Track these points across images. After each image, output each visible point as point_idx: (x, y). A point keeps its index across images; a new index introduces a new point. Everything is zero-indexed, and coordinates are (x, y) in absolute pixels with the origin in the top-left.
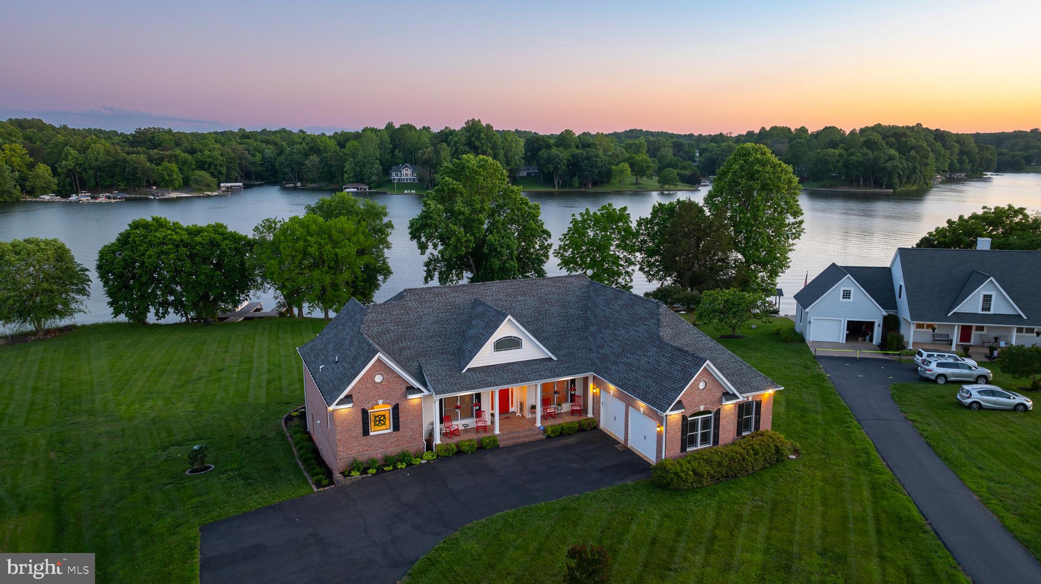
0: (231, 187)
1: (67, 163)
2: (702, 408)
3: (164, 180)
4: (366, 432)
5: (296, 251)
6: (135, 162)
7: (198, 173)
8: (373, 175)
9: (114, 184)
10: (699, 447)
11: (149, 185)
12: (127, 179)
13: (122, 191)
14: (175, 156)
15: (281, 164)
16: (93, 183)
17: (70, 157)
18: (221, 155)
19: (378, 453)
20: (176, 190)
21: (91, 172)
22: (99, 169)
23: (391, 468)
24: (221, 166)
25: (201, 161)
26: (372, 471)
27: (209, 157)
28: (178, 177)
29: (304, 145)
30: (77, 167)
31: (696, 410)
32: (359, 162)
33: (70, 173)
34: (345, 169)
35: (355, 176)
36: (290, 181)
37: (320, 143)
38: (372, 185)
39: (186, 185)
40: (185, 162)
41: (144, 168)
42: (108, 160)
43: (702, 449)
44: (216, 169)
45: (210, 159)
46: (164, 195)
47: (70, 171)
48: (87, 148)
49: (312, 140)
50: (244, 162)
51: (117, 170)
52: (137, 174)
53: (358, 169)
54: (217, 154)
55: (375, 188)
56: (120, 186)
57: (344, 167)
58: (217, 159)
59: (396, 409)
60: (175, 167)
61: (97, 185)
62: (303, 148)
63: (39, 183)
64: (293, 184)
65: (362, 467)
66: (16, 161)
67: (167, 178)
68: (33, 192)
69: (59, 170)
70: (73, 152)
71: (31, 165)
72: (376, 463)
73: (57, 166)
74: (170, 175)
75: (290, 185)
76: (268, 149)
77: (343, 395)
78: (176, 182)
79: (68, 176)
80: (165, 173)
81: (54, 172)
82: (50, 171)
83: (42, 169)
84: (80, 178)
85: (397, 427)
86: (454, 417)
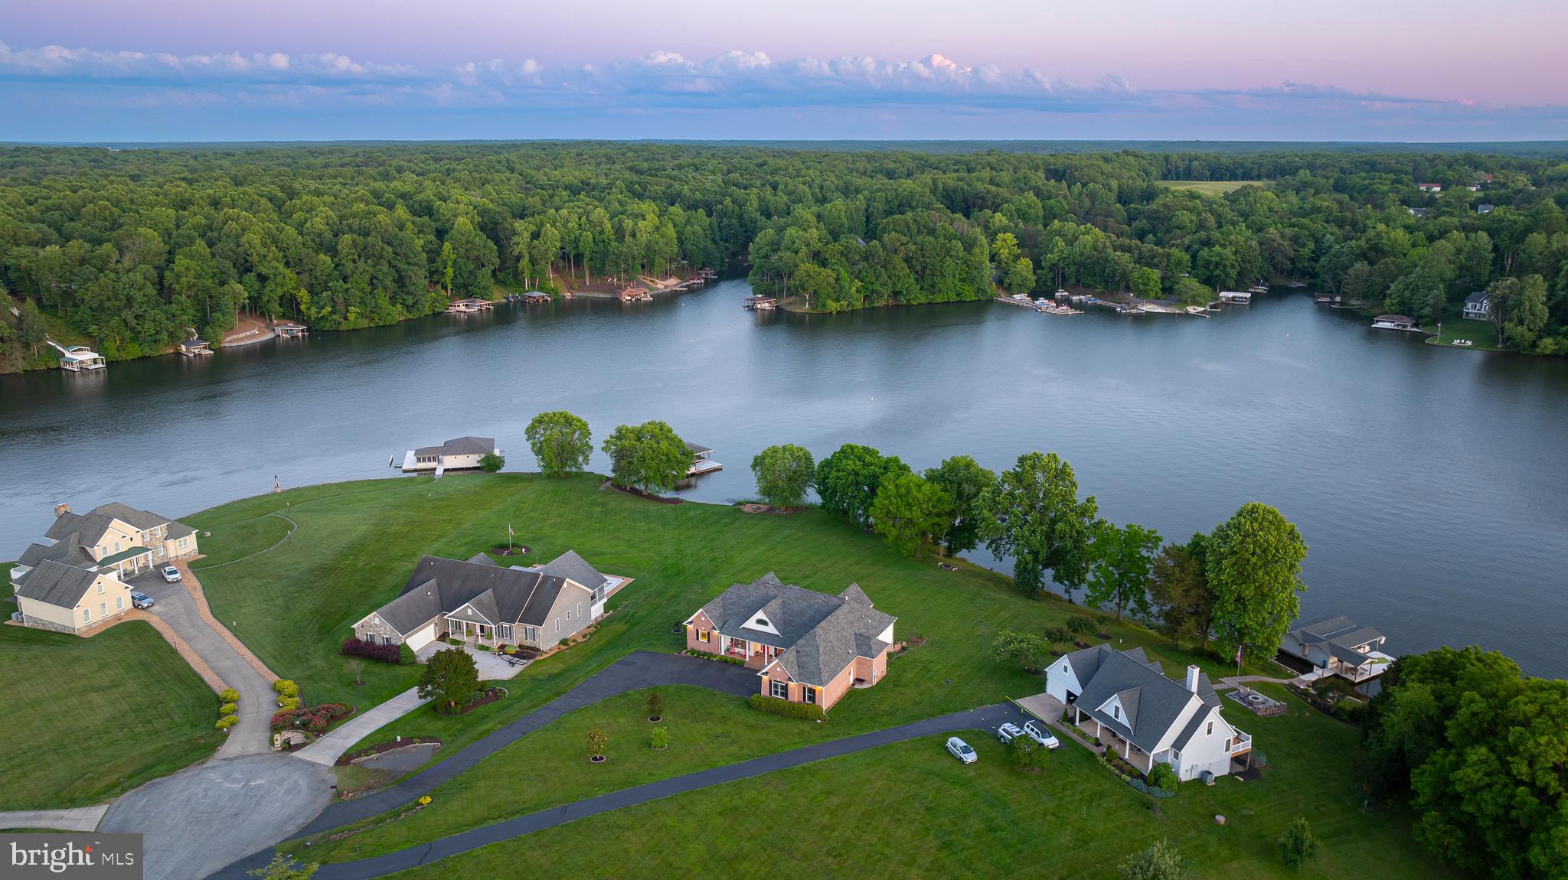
0: (1234, 298)
1: (1052, 256)
2: (779, 680)
3: (1138, 289)
4: (698, 639)
6: (1116, 263)
7: (1185, 281)
8: (1427, 305)
9: (1091, 286)
11: (1128, 289)
12: (1107, 281)
13: (1097, 296)
14: (1169, 255)
16: (1074, 279)
17: (1056, 249)
18: (1236, 253)
19: (702, 649)
20: (1156, 300)
21: (1073, 268)
22: (1080, 265)
23: (702, 657)
24: (1233, 266)
25: (1206, 261)
26: (695, 655)
27: (1218, 254)
28: (1157, 286)
30: (1061, 262)
31: (776, 680)
32: (1411, 283)
33: (1053, 267)
34: (1389, 292)
35: (1402, 303)
38: (1420, 321)
39: (1168, 291)
40: (1179, 263)
41: (1124, 272)
42: (1093, 254)
43: (780, 698)
44: (1225, 269)
45: (1218, 258)
47: (1054, 265)
48: (1076, 239)
50: (1278, 257)
51: (1097, 270)
52: (1117, 275)
53: (1407, 294)
54: (1228, 252)
55: (1425, 325)
56: (1097, 288)
57: (1388, 288)
58: (1226, 259)
59: (709, 633)
60: (1156, 274)
61: (1078, 281)
63: (1017, 280)
64: (1331, 297)
65: (693, 651)
66: (1004, 253)
67: (1141, 287)
68: (1009, 290)
69: (1043, 264)
70: (1061, 244)
71: (1017, 258)
72: (699, 652)
73: (1042, 258)
74: (1146, 284)
75: (1325, 300)
76: (1332, 234)
77: (689, 620)
78: (1152, 294)
79: (1051, 270)
80: (1140, 281)
81: (1037, 265)
82: (1031, 266)
83: (1025, 265)
84: (1063, 274)
85: (709, 641)
86: (736, 646)
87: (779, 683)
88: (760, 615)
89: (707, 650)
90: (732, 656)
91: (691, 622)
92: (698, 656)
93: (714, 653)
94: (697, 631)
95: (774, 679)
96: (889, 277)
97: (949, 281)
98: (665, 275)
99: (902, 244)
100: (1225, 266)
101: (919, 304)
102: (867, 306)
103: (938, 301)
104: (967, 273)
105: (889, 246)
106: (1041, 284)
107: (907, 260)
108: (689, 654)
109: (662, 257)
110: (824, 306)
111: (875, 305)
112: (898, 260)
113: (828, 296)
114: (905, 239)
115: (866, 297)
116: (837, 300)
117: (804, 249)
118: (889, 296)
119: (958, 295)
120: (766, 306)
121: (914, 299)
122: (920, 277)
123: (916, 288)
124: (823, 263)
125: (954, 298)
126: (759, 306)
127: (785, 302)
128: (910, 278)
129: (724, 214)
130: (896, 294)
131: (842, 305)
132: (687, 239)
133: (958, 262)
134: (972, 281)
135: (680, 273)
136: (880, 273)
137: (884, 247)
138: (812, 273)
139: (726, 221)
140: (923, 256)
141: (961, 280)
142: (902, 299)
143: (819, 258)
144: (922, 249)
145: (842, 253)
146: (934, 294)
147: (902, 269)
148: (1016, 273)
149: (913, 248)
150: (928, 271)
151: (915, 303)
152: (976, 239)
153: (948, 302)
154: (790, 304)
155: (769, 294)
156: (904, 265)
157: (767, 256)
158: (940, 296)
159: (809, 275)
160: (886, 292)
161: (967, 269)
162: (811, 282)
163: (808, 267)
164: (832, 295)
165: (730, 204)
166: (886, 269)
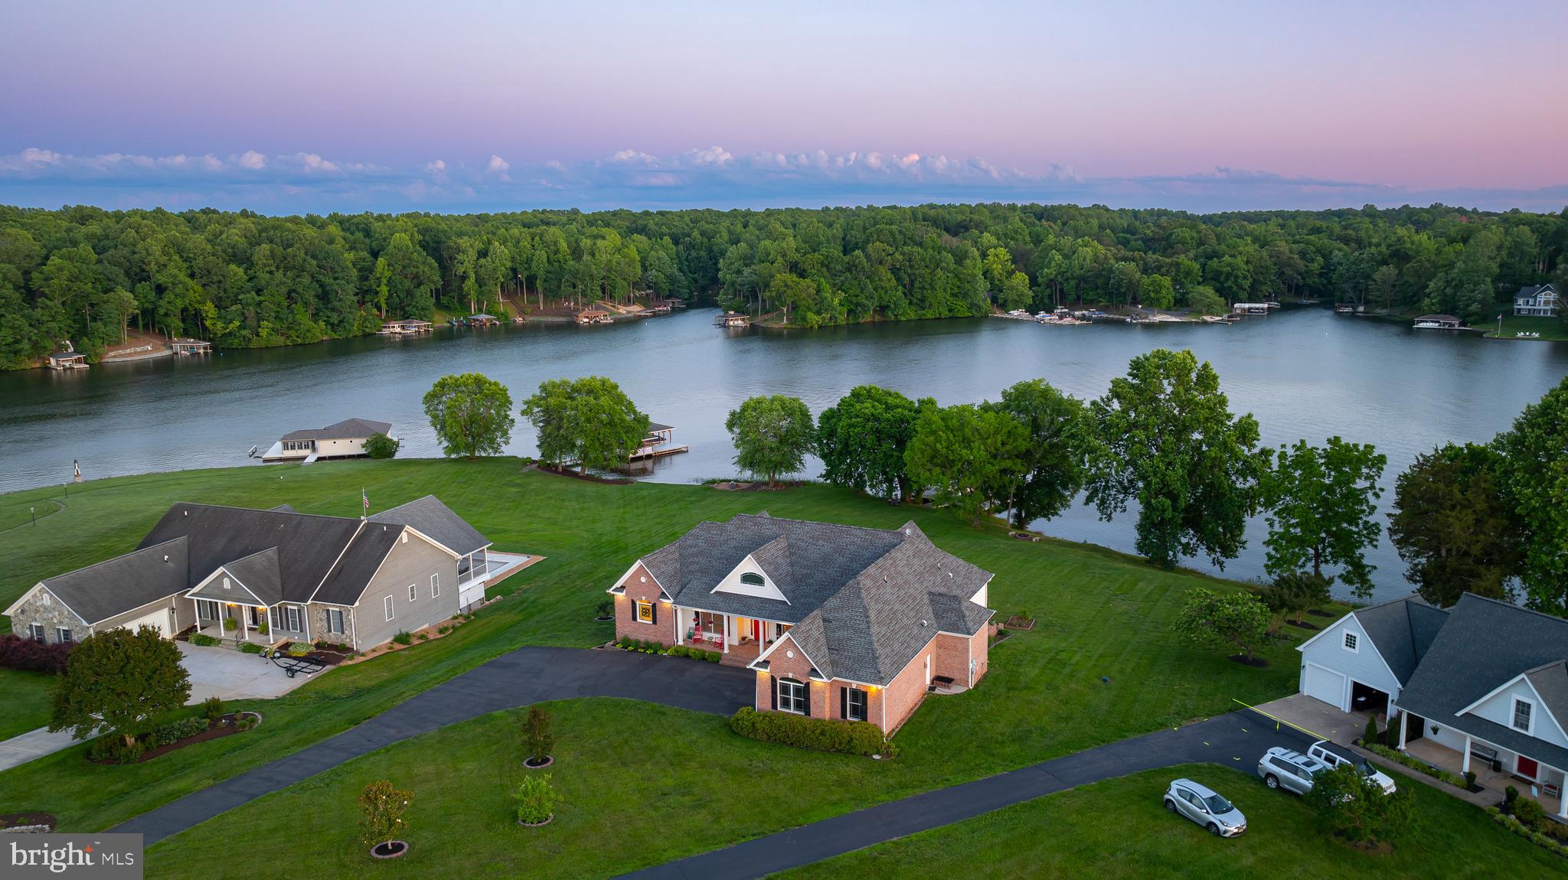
0: (1249, 309)
1: (1049, 271)
2: (790, 676)
3: (1149, 298)
4: (634, 618)
6: (1121, 272)
7: (1201, 288)
8: (1475, 301)
9: (1094, 300)
10: (792, 711)
11: (1135, 301)
12: (1111, 294)
13: (1105, 309)
14: (1177, 265)
15: (1341, 276)
16: (1073, 296)
17: (1053, 264)
18: (1247, 262)
19: (642, 637)
20: (1168, 310)
21: (1073, 283)
22: (1082, 279)
23: (642, 651)
24: (1245, 278)
25: (1217, 271)
26: (630, 648)
27: (1229, 265)
28: (1168, 292)
29: (1383, 248)
30: (1059, 277)
31: (785, 675)
32: (1453, 279)
33: (1051, 283)
34: (1427, 291)
35: (1441, 302)
36: (1351, 303)
37: (1409, 245)
38: (1468, 319)
39: (1181, 303)
40: (1188, 273)
41: (1130, 281)
42: (1094, 267)
43: (794, 714)
44: (1236, 281)
45: (1228, 269)
46: (1147, 318)
47: (1051, 280)
48: (1074, 253)
49: (1399, 240)
50: (1288, 271)
51: (1100, 282)
52: (1122, 287)
53: (1449, 291)
54: (1240, 261)
55: (1473, 323)
56: (1100, 302)
57: (1427, 286)
58: (1239, 269)
59: (654, 606)
60: (1167, 281)
61: (1078, 298)
62: (1380, 253)
63: (1012, 296)
64: (1353, 308)
65: (627, 642)
66: (997, 269)
67: (1152, 295)
68: (1004, 306)
69: (1040, 280)
70: (1058, 257)
71: (1011, 273)
72: (637, 643)
73: (1038, 274)
74: (1157, 292)
75: (1347, 310)
76: (1340, 250)
77: (618, 584)
78: (1165, 302)
79: (1048, 286)
80: (1151, 288)
81: (1033, 282)
82: (1027, 281)
83: (1021, 279)
84: (1061, 290)
85: (655, 622)
86: (706, 629)
87: (792, 684)
88: (749, 565)
89: (652, 639)
90: (698, 646)
91: (623, 588)
92: (635, 650)
93: (665, 642)
94: (634, 603)
95: (782, 675)
96: (875, 289)
97: (940, 294)
98: (628, 301)
99: (889, 255)
100: (1237, 277)
101: (908, 320)
102: (851, 321)
103: (929, 316)
104: (959, 287)
105: (874, 256)
106: (1037, 302)
107: (894, 270)
108: (619, 646)
109: (624, 279)
110: (804, 319)
111: (861, 320)
112: (884, 272)
113: (809, 309)
114: (891, 250)
115: (850, 312)
116: (819, 313)
117: (780, 259)
118: (875, 311)
119: (950, 311)
120: (740, 323)
121: (902, 314)
122: (909, 292)
123: (904, 303)
124: (802, 274)
125: (945, 313)
126: (731, 323)
127: (759, 320)
128: (897, 290)
129: (692, 246)
130: (883, 309)
131: (824, 318)
132: (651, 265)
133: (949, 275)
134: (965, 295)
135: (643, 301)
136: (866, 284)
137: (868, 257)
138: (790, 283)
139: (694, 254)
140: (911, 267)
141: (954, 295)
142: (890, 313)
143: (794, 268)
144: (910, 260)
145: (822, 264)
146: (924, 309)
147: (889, 280)
148: (1012, 288)
149: (901, 258)
150: (917, 284)
151: (903, 319)
152: (967, 252)
153: (939, 319)
154: (766, 320)
155: (740, 311)
156: (889, 275)
157: (739, 272)
158: (931, 311)
159: (786, 285)
160: (871, 305)
161: (958, 283)
162: (789, 292)
163: (783, 277)
164: (812, 307)
165: (699, 236)
166: (872, 281)
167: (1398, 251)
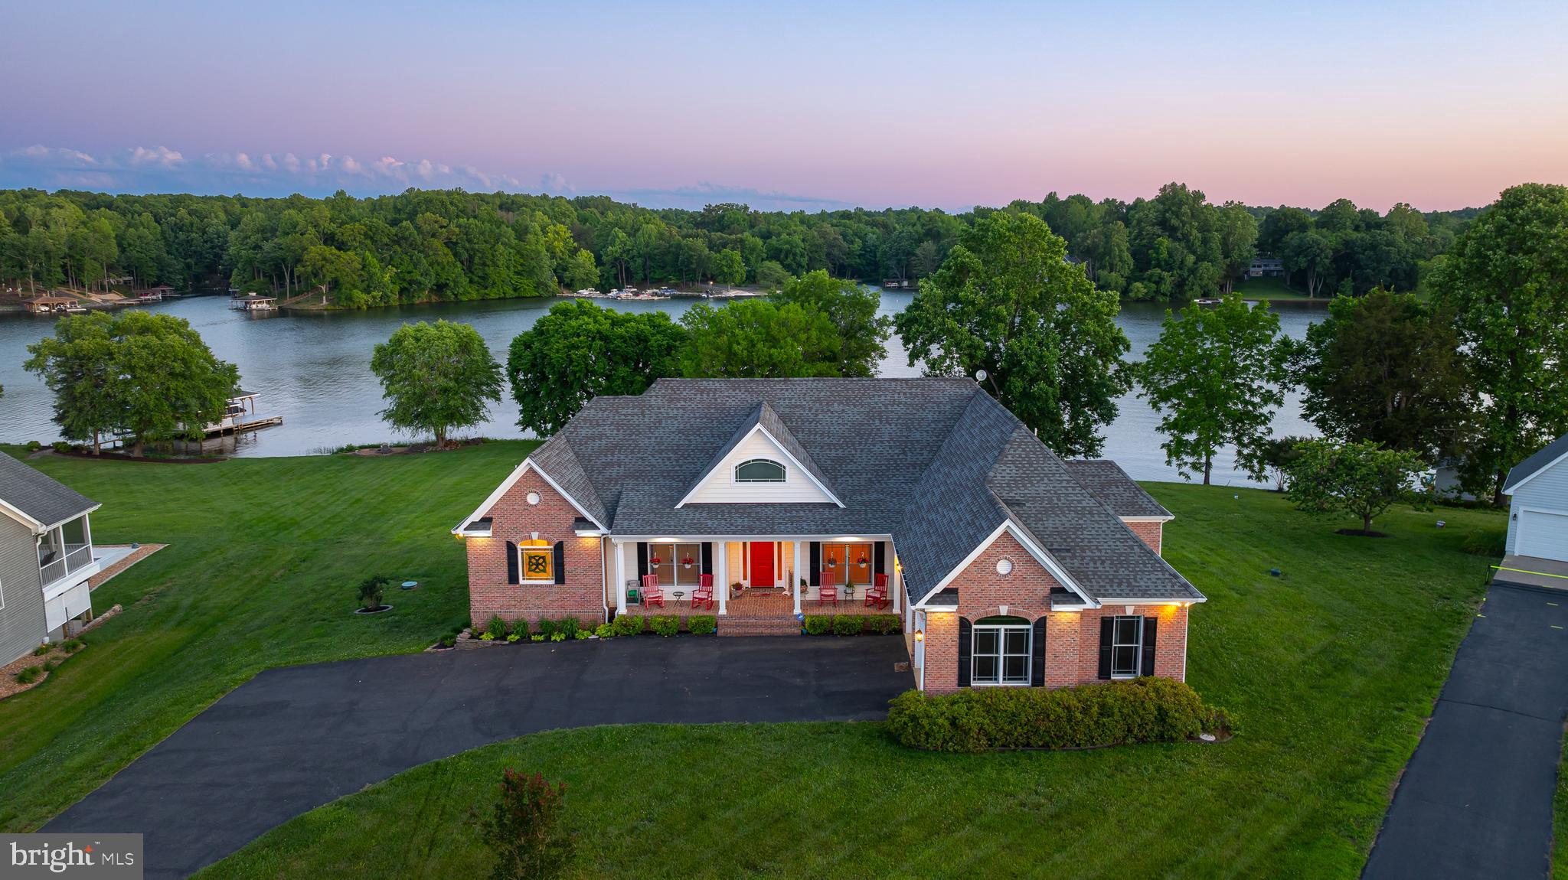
1: (614, 249)
2: (1004, 610)
3: (722, 273)
4: (513, 579)
5: (718, 349)
6: (690, 249)
7: (767, 263)
9: (664, 277)
10: (1001, 683)
11: (705, 279)
13: (675, 286)
14: (742, 241)
15: (885, 253)
16: (641, 275)
17: (618, 241)
18: (803, 240)
19: (532, 613)
20: (738, 286)
21: (639, 261)
22: (648, 257)
23: (541, 638)
24: (802, 255)
25: (777, 249)
26: (513, 638)
27: (787, 242)
28: (741, 270)
29: (918, 227)
30: (624, 255)
31: (991, 612)
33: (616, 261)
36: (895, 278)
37: (940, 224)
39: (750, 280)
40: (753, 250)
41: (700, 256)
42: (660, 245)
44: (794, 259)
45: (788, 246)
46: (721, 293)
47: (616, 259)
48: (638, 230)
49: (930, 220)
50: (836, 252)
51: (669, 259)
52: (692, 263)
54: (797, 238)
56: (670, 279)
58: (797, 246)
59: (559, 548)
60: (737, 255)
61: (645, 279)
62: (916, 232)
63: (579, 273)
65: (500, 630)
66: (559, 245)
67: (726, 270)
68: (570, 286)
69: (604, 258)
70: (621, 234)
71: (574, 252)
72: (521, 626)
73: (602, 253)
74: (730, 267)
76: (873, 233)
77: (476, 516)
78: (738, 277)
79: (613, 265)
80: (724, 263)
81: (599, 262)
82: (593, 260)
83: (585, 256)
84: (627, 269)
85: (560, 578)
86: (665, 578)
87: (1002, 627)
88: (755, 445)
89: (554, 612)
90: (657, 612)
91: (486, 522)
92: (525, 639)
93: (585, 614)
94: (511, 548)
95: (982, 614)
96: (431, 265)
97: (503, 270)
98: (102, 289)
99: (441, 227)
100: (795, 255)
101: (470, 301)
102: (405, 301)
103: (493, 296)
104: (522, 265)
105: (426, 228)
106: (603, 282)
107: (449, 244)
108: (487, 637)
109: (95, 259)
110: (350, 298)
111: (417, 301)
112: (437, 243)
113: (355, 286)
114: (445, 222)
115: (402, 291)
116: (367, 291)
117: (311, 230)
118: (431, 290)
119: (515, 290)
120: (265, 306)
121: (463, 294)
122: (469, 265)
123: (464, 280)
124: (341, 246)
125: (510, 293)
126: (254, 306)
127: (289, 302)
128: (456, 266)
129: (178, 227)
130: (440, 288)
131: (374, 297)
132: (130, 245)
133: (511, 250)
134: (531, 273)
135: (124, 289)
136: (419, 260)
137: (418, 228)
138: (328, 256)
139: (182, 236)
140: (469, 241)
141: (517, 273)
142: (449, 293)
143: (329, 239)
144: (467, 234)
145: (366, 234)
146: (486, 288)
147: (446, 255)
148: (578, 266)
149: (457, 230)
150: (477, 260)
151: (465, 299)
152: (526, 228)
153: (504, 299)
154: (298, 303)
155: (262, 293)
156: (446, 251)
157: (257, 247)
158: (495, 290)
159: (324, 259)
160: (429, 282)
161: (522, 261)
162: (328, 266)
163: (317, 251)
164: (358, 283)
165: (186, 216)
166: (427, 256)
167: (930, 230)
